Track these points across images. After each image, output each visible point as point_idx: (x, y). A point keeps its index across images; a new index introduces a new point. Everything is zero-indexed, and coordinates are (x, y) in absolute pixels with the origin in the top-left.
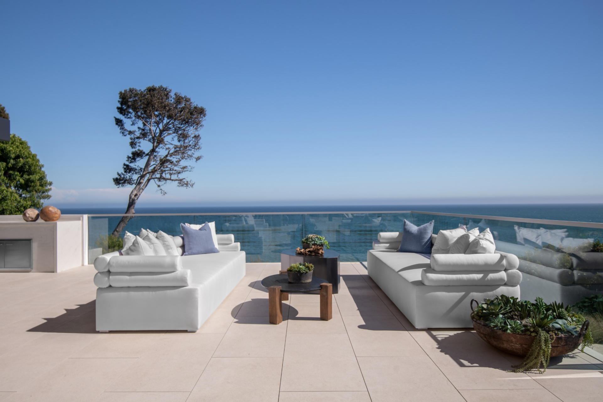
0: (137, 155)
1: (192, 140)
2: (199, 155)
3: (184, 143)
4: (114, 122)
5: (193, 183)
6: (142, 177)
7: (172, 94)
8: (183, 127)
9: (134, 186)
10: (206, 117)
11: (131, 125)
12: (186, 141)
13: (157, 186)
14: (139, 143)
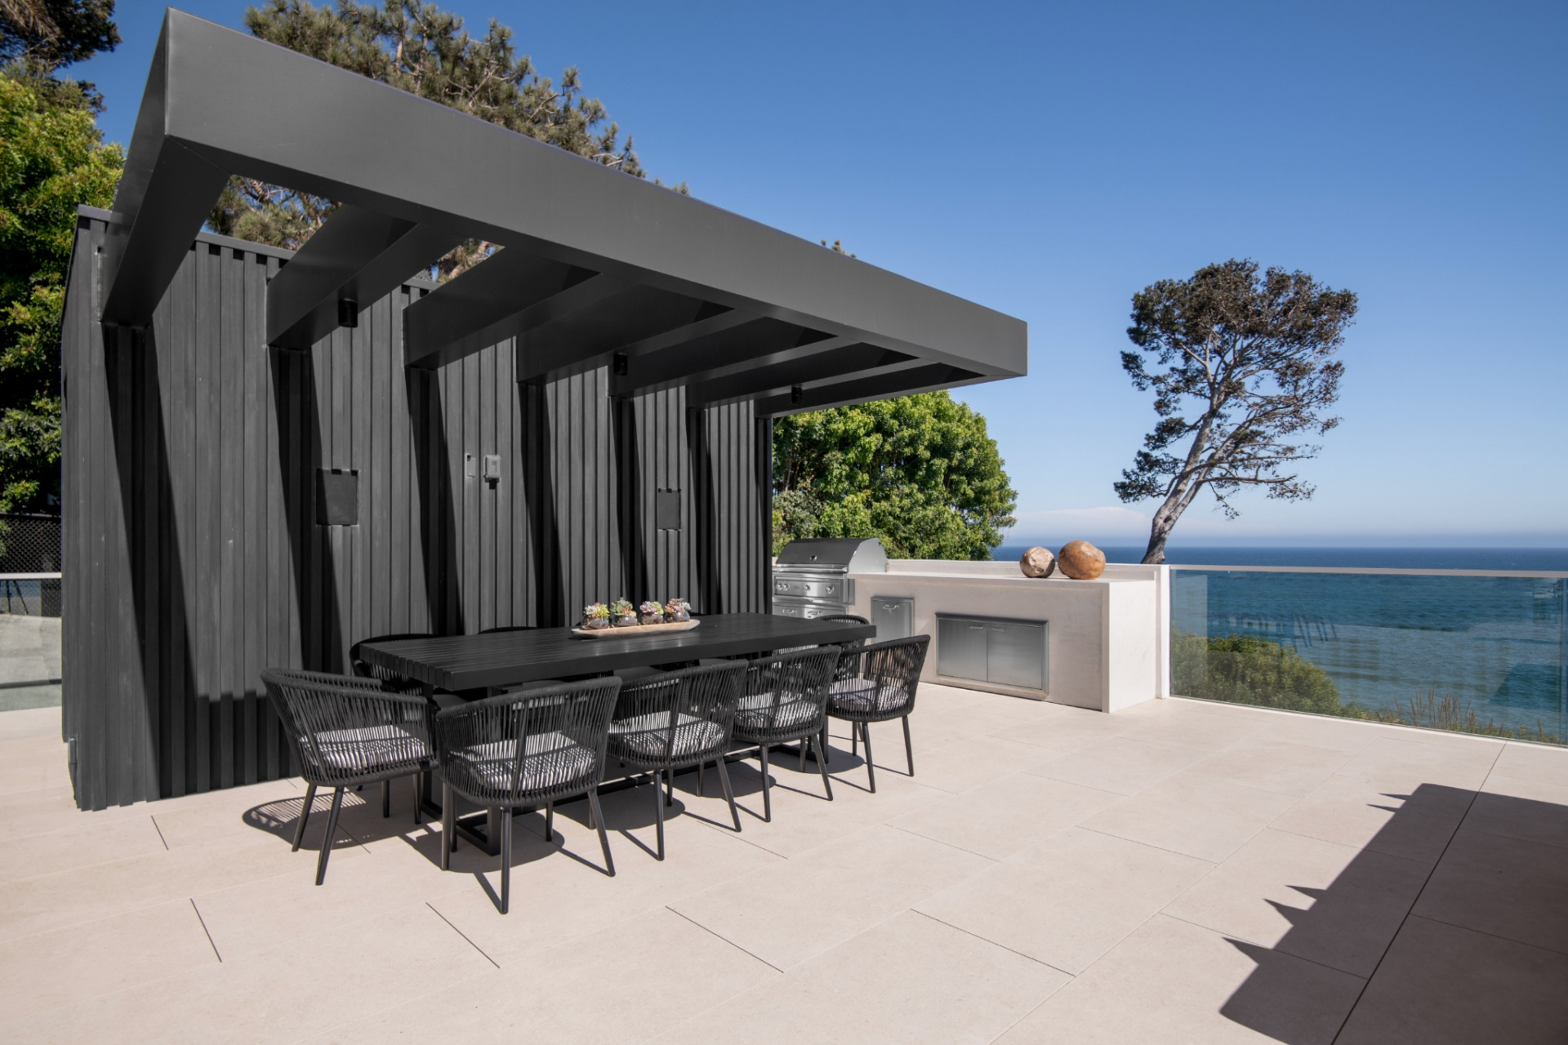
0: (1170, 430)
1: (1318, 378)
2: (1332, 417)
3: (1296, 389)
4: (1121, 362)
5: (1311, 488)
6: (1183, 477)
7: (1261, 275)
8: (1286, 351)
9: (1162, 499)
10: (1356, 316)
11: (1159, 363)
12: (1303, 382)
13: (1216, 498)
14: (1175, 401)
